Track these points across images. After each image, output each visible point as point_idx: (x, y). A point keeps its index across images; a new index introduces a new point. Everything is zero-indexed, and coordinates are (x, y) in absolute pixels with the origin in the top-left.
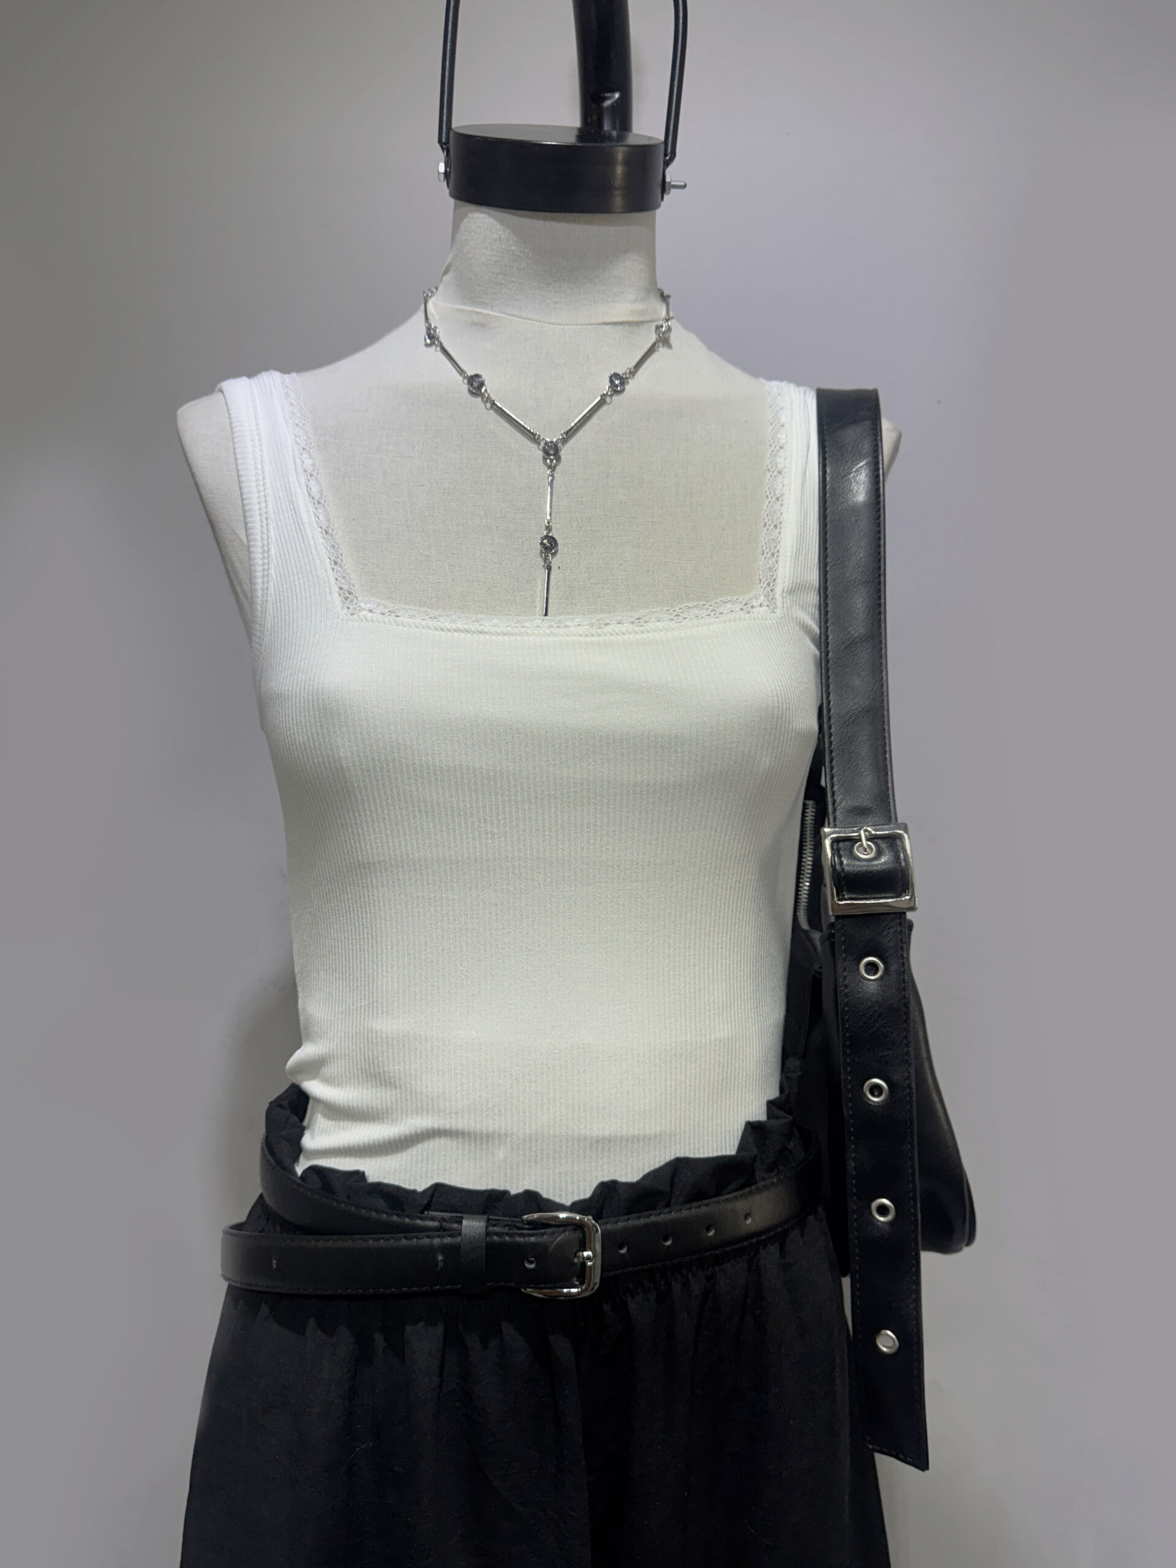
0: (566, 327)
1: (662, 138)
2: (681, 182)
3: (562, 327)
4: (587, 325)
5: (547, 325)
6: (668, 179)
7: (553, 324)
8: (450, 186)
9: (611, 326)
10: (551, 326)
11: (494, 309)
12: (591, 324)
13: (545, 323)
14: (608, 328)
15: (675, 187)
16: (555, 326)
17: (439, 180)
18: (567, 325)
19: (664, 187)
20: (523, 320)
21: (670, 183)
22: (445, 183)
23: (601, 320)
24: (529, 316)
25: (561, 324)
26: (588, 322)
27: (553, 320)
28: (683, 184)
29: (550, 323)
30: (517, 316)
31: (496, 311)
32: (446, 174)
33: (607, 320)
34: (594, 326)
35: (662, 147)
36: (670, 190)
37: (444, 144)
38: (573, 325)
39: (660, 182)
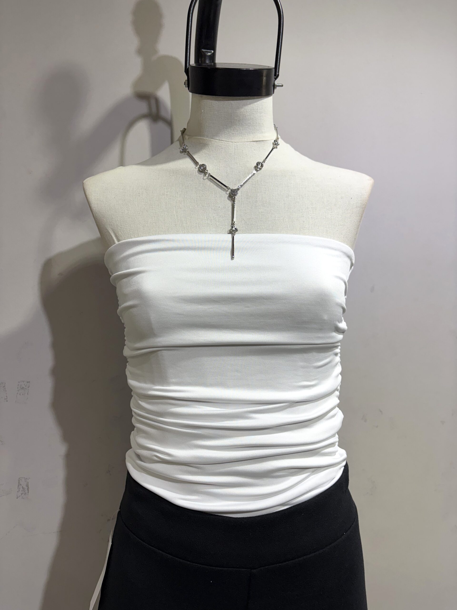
0: (238, 143)
1: (274, 66)
2: (280, 84)
3: (236, 143)
4: (246, 142)
5: (230, 143)
6: (275, 84)
7: (233, 142)
8: (190, 88)
9: (255, 142)
10: (232, 143)
11: (208, 137)
12: (247, 142)
13: (229, 142)
14: (255, 143)
15: (279, 86)
16: (233, 143)
17: (186, 87)
18: (238, 142)
19: (274, 86)
20: (221, 141)
22: (187, 88)
23: (252, 140)
24: (223, 140)
25: (236, 142)
26: (247, 141)
27: (232, 141)
28: (282, 85)
29: (231, 142)
30: (218, 140)
31: (209, 138)
32: (188, 84)
33: (254, 140)
34: (249, 142)
35: (274, 70)
36: (276, 88)
37: (187, 73)
38: (241, 142)
39: (273, 84)
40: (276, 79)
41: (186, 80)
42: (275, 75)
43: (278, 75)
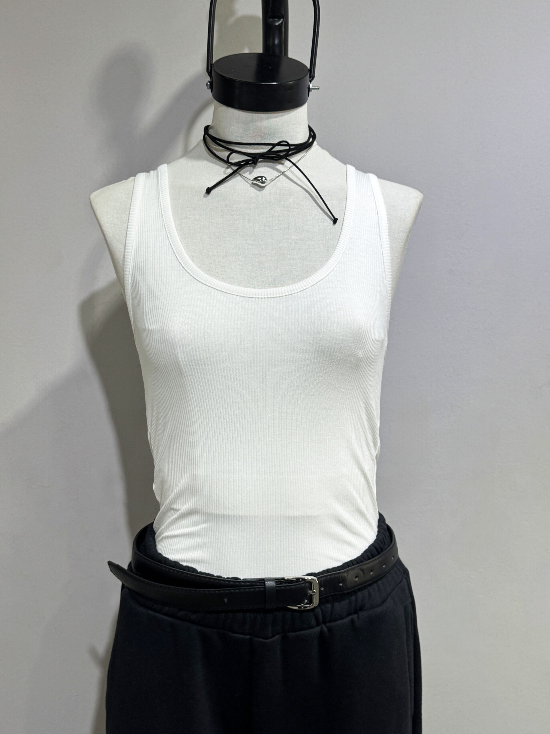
1: (309, 67)
2: (316, 86)
6: (311, 87)
8: (213, 93)
15: (313, 89)
17: (208, 88)
19: (309, 90)
22: (210, 90)
32: (211, 86)
36: (311, 91)
37: (210, 73)
39: (308, 87)
40: (311, 81)
41: (209, 81)
42: (310, 77)
43: (314, 77)
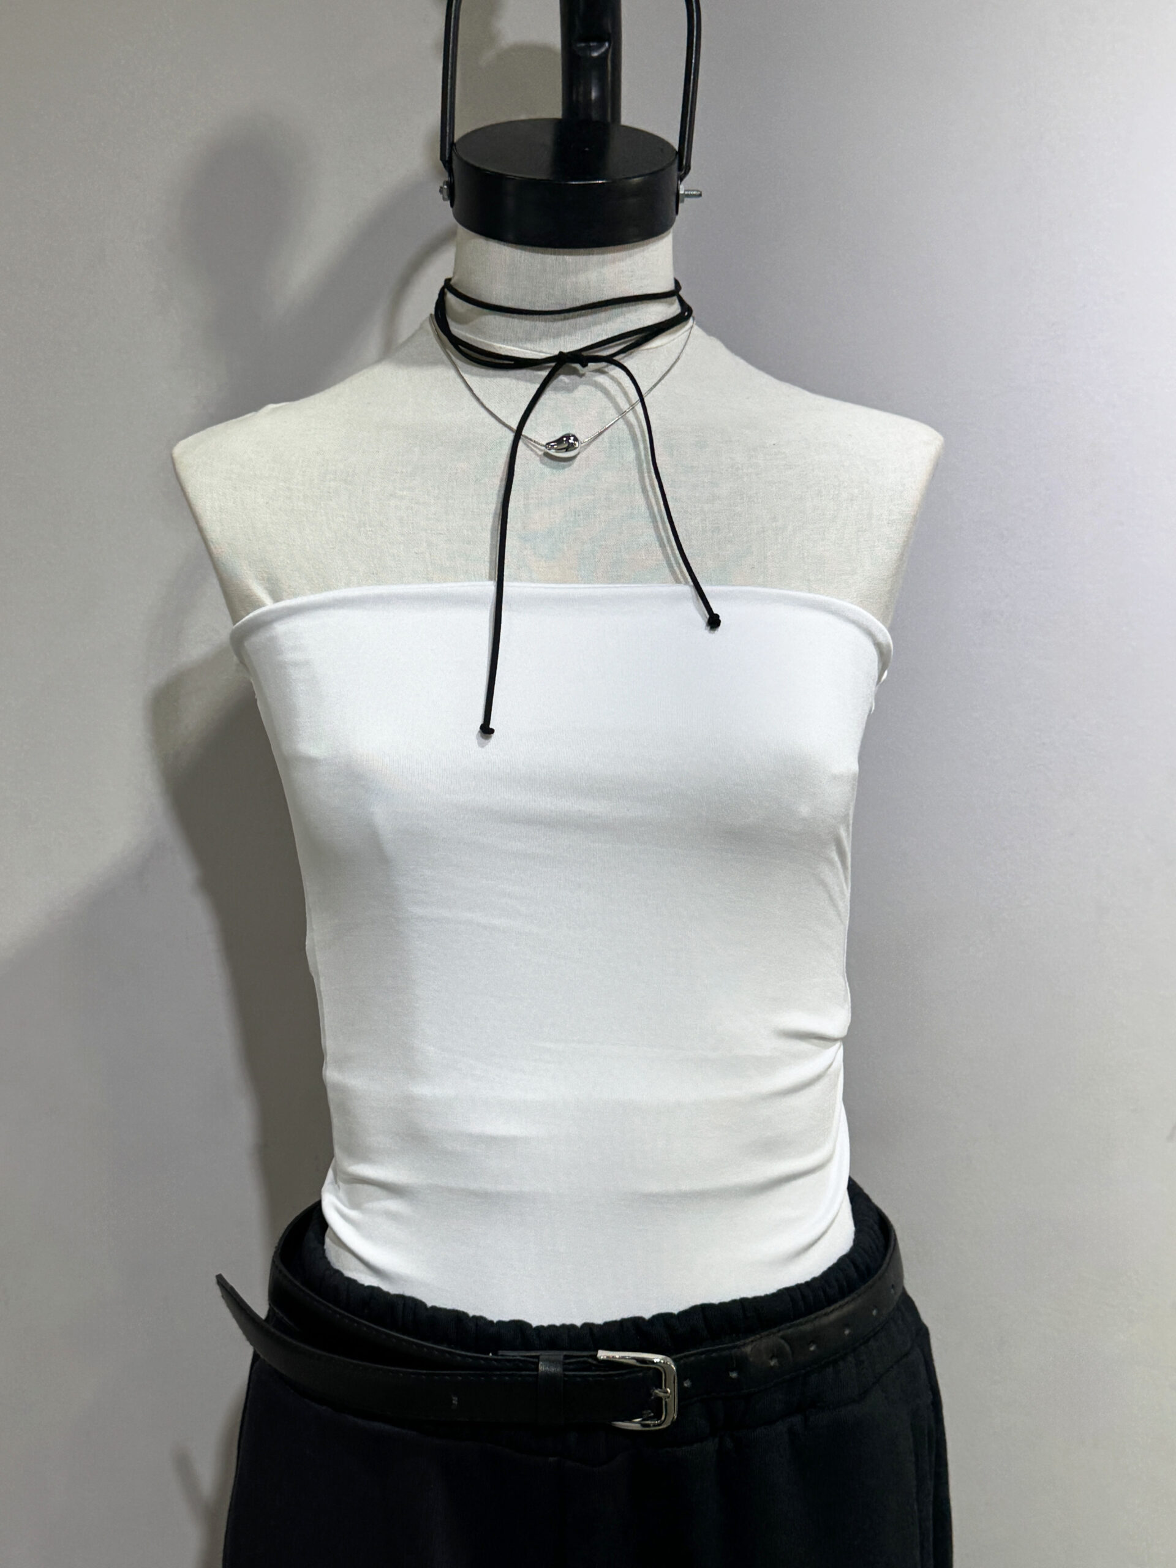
2: (693, 191)
6: (681, 192)
8: (455, 206)
15: (688, 196)
17: (444, 199)
19: (678, 198)
21: (682, 194)
22: (448, 203)
28: (695, 193)
32: (450, 192)
36: (683, 201)
37: (447, 162)
39: (674, 193)
40: (681, 179)
41: (445, 183)
42: (680, 169)
43: (688, 169)
